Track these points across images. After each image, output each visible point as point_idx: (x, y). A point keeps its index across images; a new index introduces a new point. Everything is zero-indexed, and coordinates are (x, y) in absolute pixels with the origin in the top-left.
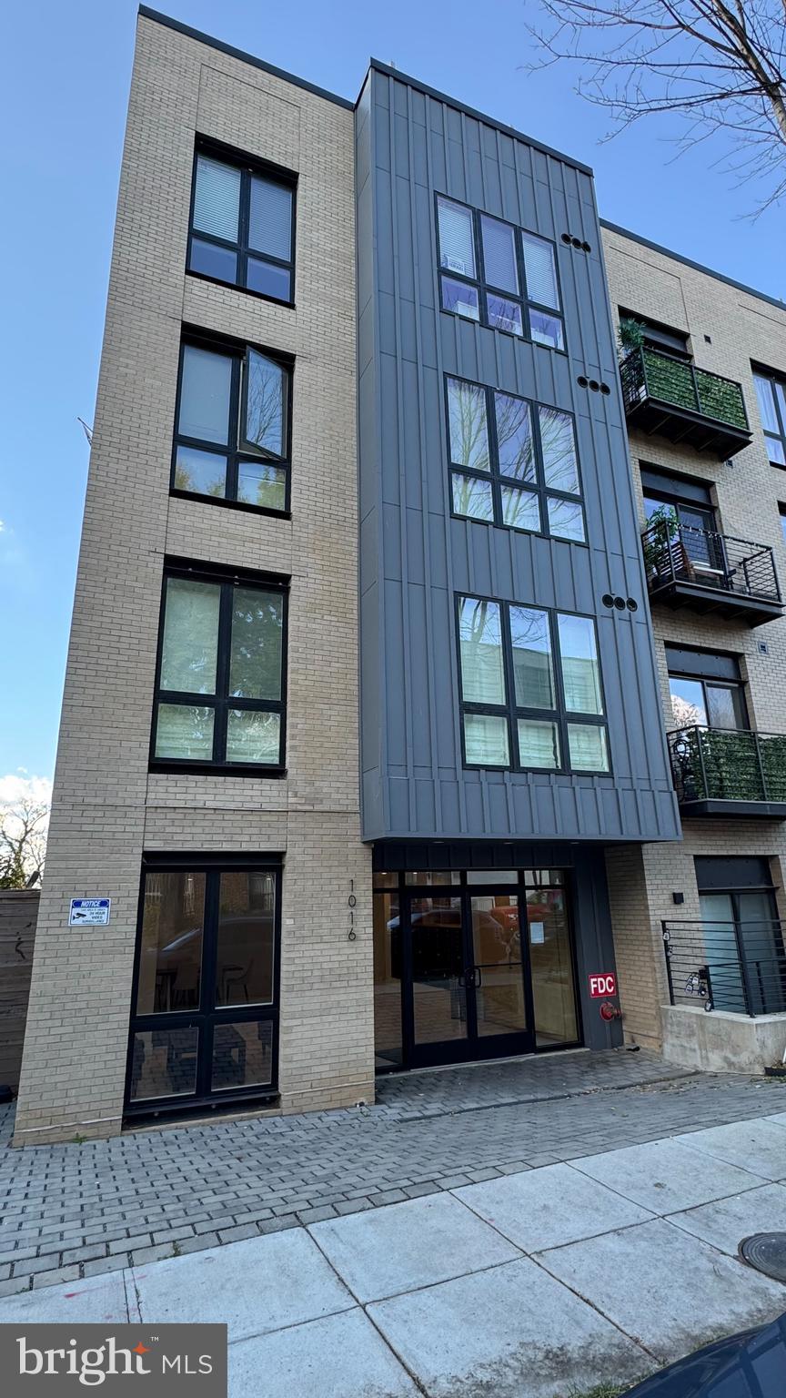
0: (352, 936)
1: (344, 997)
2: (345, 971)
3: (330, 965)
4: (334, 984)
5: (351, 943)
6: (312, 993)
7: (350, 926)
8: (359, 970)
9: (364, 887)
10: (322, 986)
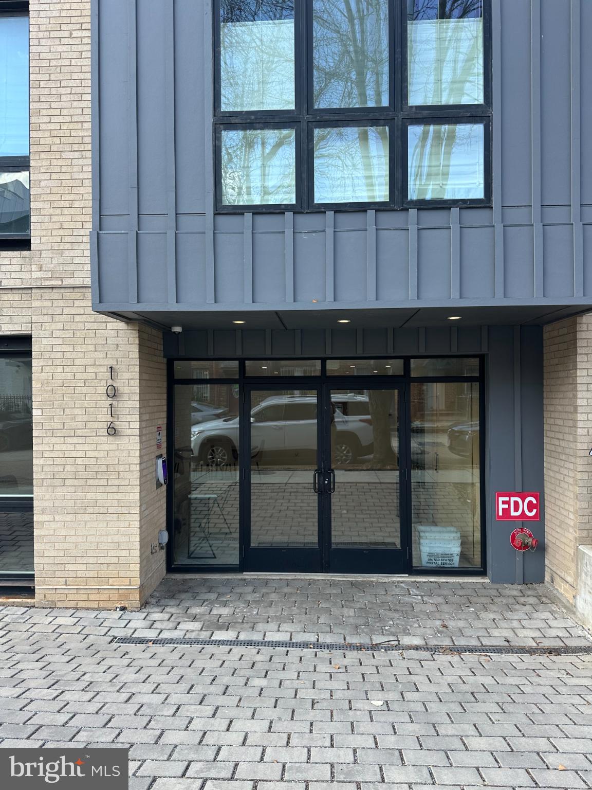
0: (113, 431)
1: (104, 496)
2: (104, 468)
3: (86, 461)
4: (90, 482)
5: (111, 438)
6: (64, 489)
7: (110, 419)
8: (121, 468)
9: (127, 376)
10: (76, 483)
